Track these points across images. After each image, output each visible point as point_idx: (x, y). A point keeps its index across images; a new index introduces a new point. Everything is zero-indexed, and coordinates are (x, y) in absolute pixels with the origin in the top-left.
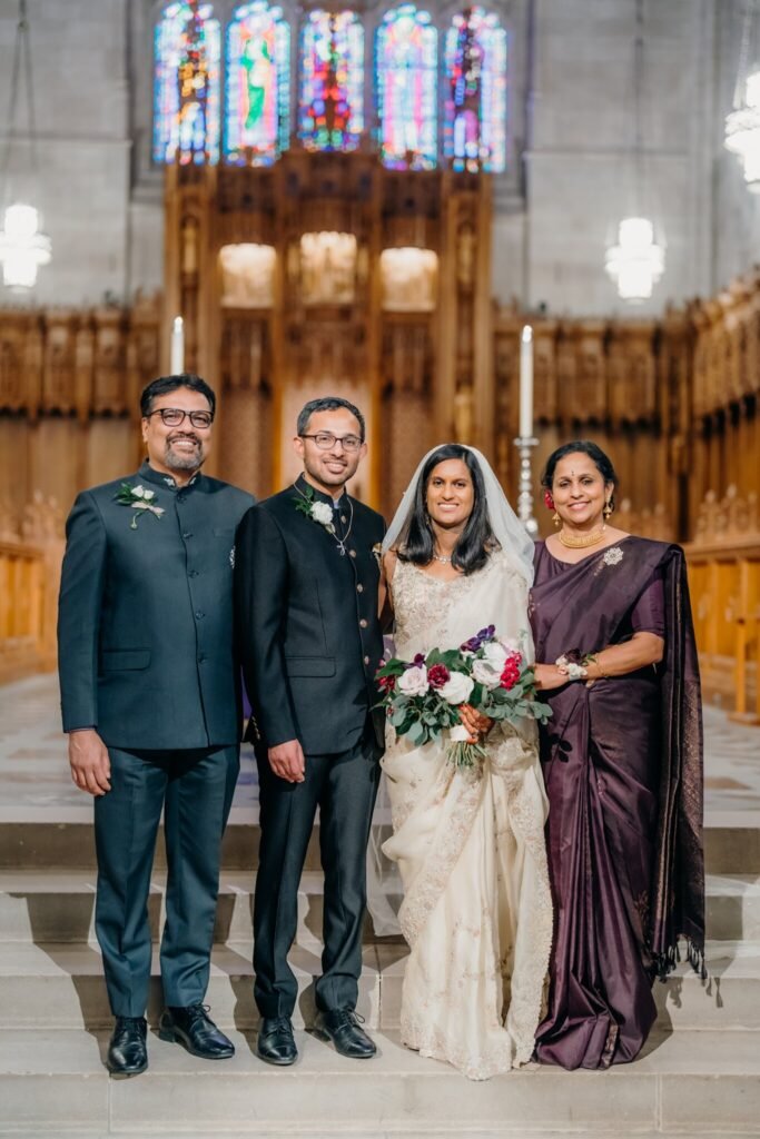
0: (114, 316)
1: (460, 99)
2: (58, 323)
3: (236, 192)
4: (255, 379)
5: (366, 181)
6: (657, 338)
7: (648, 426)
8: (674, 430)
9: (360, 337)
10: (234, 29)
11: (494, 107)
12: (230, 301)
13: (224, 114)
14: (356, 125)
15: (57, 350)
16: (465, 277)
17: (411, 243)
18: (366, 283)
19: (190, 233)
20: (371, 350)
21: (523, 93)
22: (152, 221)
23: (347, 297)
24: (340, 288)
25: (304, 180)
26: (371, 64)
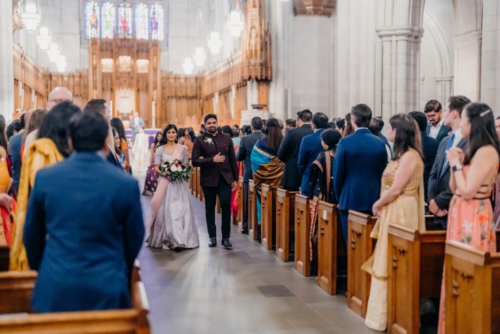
0: (78, 74)
1: (153, 25)
2: (66, 76)
3: (104, 47)
4: (109, 88)
5: (133, 44)
6: (196, 79)
7: (196, 97)
8: (200, 99)
9: (132, 78)
10: (103, 8)
11: (161, 26)
12: (104, 71)
13: (101, 27)
14: (130, 32)
15: (65, 81)
16: (155, 66)
17: (143, 58)
18: (133, 67)
19: (94, 56)
20: (134, 82)
21: (167, 24)
22: (86, 53)
23: (129, 70)
24: (128, 68)
25: (119, 44)
26: (134, 16)
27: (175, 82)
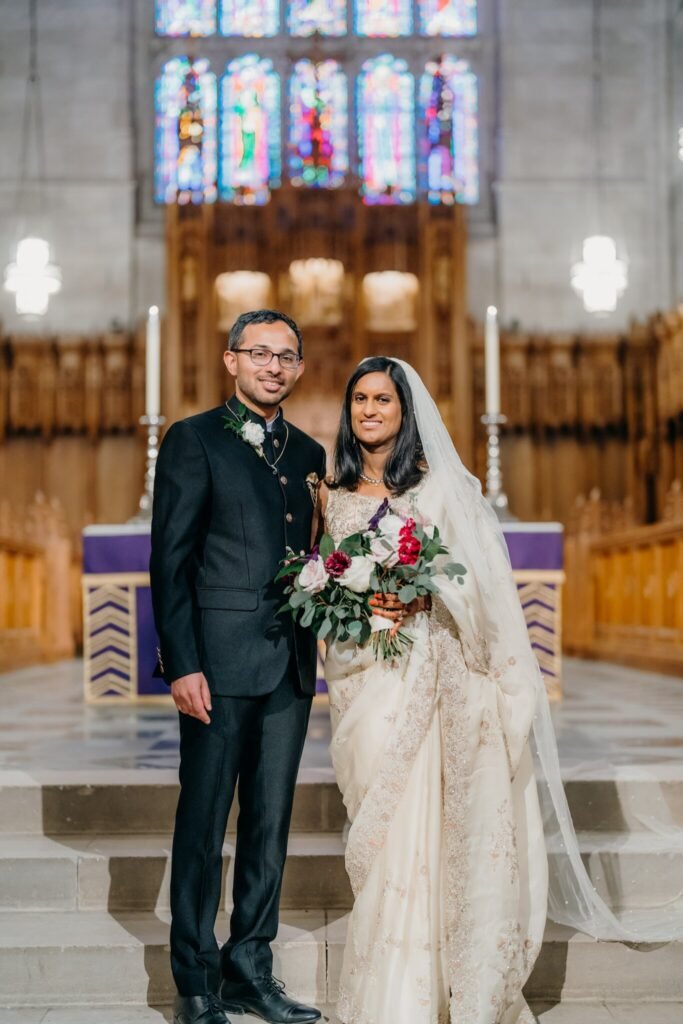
0: (120, 341)
1: (434, 137)
2: (69, 349)
3: (231, 226)
5: (350, 213)
6: (622, 349)
7: (615, 431)
8: (640, 434)
9: (347, 354)
10: (227, 82)
11: (466, 143)
13: (219, 157)
14: (340, 162)
15: (68, 374)
16: (444, 299)
17: (391, 267)
18: (352, 306)
19: (189, 264)
21: (492, 130)
22: (155, 254)
23: (334, 319)
24: (327, 311)
25: (293, 212)
26: (353, 109)
27: (529, 364)
